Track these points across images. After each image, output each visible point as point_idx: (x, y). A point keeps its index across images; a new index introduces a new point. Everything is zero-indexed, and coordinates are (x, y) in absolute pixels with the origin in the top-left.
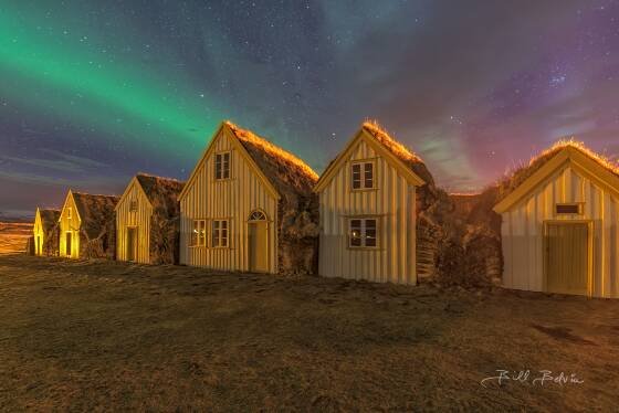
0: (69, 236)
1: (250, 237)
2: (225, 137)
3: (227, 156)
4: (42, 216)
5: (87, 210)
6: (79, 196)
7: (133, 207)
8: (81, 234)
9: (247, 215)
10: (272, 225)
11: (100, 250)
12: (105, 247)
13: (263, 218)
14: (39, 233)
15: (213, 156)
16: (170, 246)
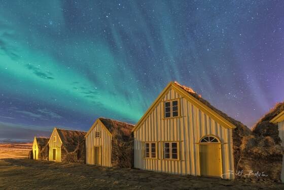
0: (54, 151)
1: (201, 154)
2: (173, 91)
3: (175, 103)
4: (37, 141)
5: (65, 138)
6: (60, 130)
7: (98, 135)
8: (63, 150)
9: (198, 139)
10: (226, 146)
11: (75, 158)
12: (79, 156)
13: (216, 141)
14: (36, 149)
15: (162, 103)
16: (128, 157)
